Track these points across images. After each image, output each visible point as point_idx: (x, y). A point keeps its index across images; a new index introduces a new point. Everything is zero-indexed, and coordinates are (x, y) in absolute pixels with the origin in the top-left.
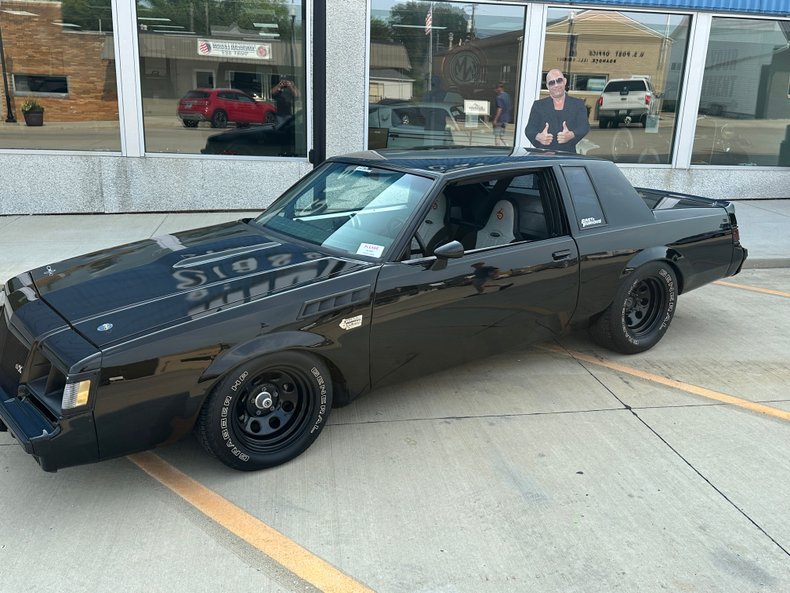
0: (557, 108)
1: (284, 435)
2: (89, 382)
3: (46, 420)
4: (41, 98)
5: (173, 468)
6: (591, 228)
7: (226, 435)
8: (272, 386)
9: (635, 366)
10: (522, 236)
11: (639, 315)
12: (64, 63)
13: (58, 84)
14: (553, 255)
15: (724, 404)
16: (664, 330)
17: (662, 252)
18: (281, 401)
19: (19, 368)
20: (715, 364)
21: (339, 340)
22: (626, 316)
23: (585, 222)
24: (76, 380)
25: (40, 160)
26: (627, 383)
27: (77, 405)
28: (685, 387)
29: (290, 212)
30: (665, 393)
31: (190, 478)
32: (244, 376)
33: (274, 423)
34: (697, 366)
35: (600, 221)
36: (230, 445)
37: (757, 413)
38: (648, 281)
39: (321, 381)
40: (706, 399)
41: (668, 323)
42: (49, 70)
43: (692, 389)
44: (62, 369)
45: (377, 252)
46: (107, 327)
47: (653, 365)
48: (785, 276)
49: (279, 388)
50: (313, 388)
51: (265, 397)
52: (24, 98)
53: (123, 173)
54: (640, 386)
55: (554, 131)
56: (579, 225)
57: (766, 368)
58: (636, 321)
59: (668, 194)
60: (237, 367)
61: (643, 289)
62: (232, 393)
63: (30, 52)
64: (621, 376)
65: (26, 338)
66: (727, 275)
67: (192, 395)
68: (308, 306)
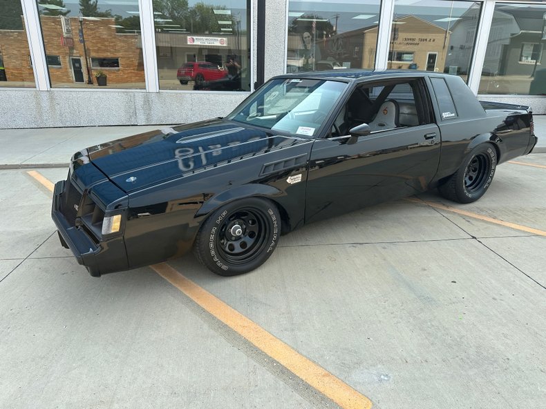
1: (250, 253)
2: (120, 216)
3: (92, 242)
4: (106, 70)
5: (178, 273)
6: (448, 119)
7: (213, 253)
8: (242, 221)
9: (470, 211)
10: (399, 125)
11: (471, 178)
12: (119, 51)
13: (114, 63)
14: (425, 136)
15: (538, 235)
16: (487, 187)
17: (488, 137)
18: (248, 230)
19: (76, 207)
20: (523, 210)
21: (286, 190)
23: (445, 115)
24: (112, 214)
25: (101, 95)
26: (469, 221)
27: (112, 231)
28: (508, 224)
30: (496, 229)
31: (190, 280)
32: (224, 214)
33: (243, 245)
34: (511, 211)
35: (453, 115)
36: (216, 259)
38: (479, 156)
39: (274, 218)
40: (524, 232)
41: (489, 184)
42: (109, 55)
43: (513, 226)
44: (102, 207)
45: (310, 132)
46: (132, 179)
47: (482, 210)
49: (246, 222)
50: (269, 223)
51: (237, 228)
52: (96, 71)
53: (147, 101)
54: (479, 224)
56: (441, 117)
58: (469, 183)
60: (219, 209)
61: (476, 162)
62: (216, 225)
63: (99, 45)
64: (464, 217)
65: (80, 187)
66: (523, 154)
67: (190, 226)
68: (266, 167)
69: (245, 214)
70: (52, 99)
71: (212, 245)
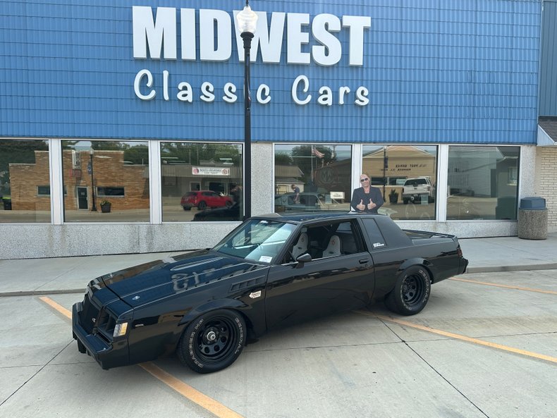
0: (366, 192)
1: (222, 354)
2: (127, 324)
3: (105, 343)
4: (110, 198)
5: (166, 372)
6: (378, 248)
7: (191, 353)
8: (216, 329)
9: (410, 321)
10: (344, 252)
11: (411, 294)
12: (123, 181)
13: (120, 191)
14: (360, 261)
15: (455, 339)
16: (425, 303)
17: (421, 261)
18: (221, 336)
19: (94, 320)
20: (453, 320)
22: (404, 295)
23: (376, 245)
24: (121, 322)
25: (108, 227)
26: (405, 329)
27: (121, 335)
28: (435, 331)
29: (230, 245)
30: (425, 335)
32: (201, 321)
33: (217, 348)
34: (443, 321)
35: (383, 245)
36: (194, 358)
37: (472, 343)
38: (413, 276)
39: (240, 325)
40: (445, 336)
41: (427, 298)
42: (116, 185)
43: (439, 332)
44: (114, 317)
46: (137, 297)
47: (419, 321)
48: (498, 276)
49: (219, 329)
50: (236, 330)
51: (212, 334)
52: (102, 199)
53: (150, 232)
54: (411, 331)
55: (366, 203)
56: (372, 246)
57: (480, 321)
58: (410, 298)
59: (435, 234)
60: (197, 318)
61: (412, 280)
62: (195, 331)
63: (106, 176)
64: (402, 326)
65: (98, 305)
66: (458, 274)
67: (175, 333)
68: (234, 286)
69: (218, 323)
70: (64, 232)
71: (191, 347)
